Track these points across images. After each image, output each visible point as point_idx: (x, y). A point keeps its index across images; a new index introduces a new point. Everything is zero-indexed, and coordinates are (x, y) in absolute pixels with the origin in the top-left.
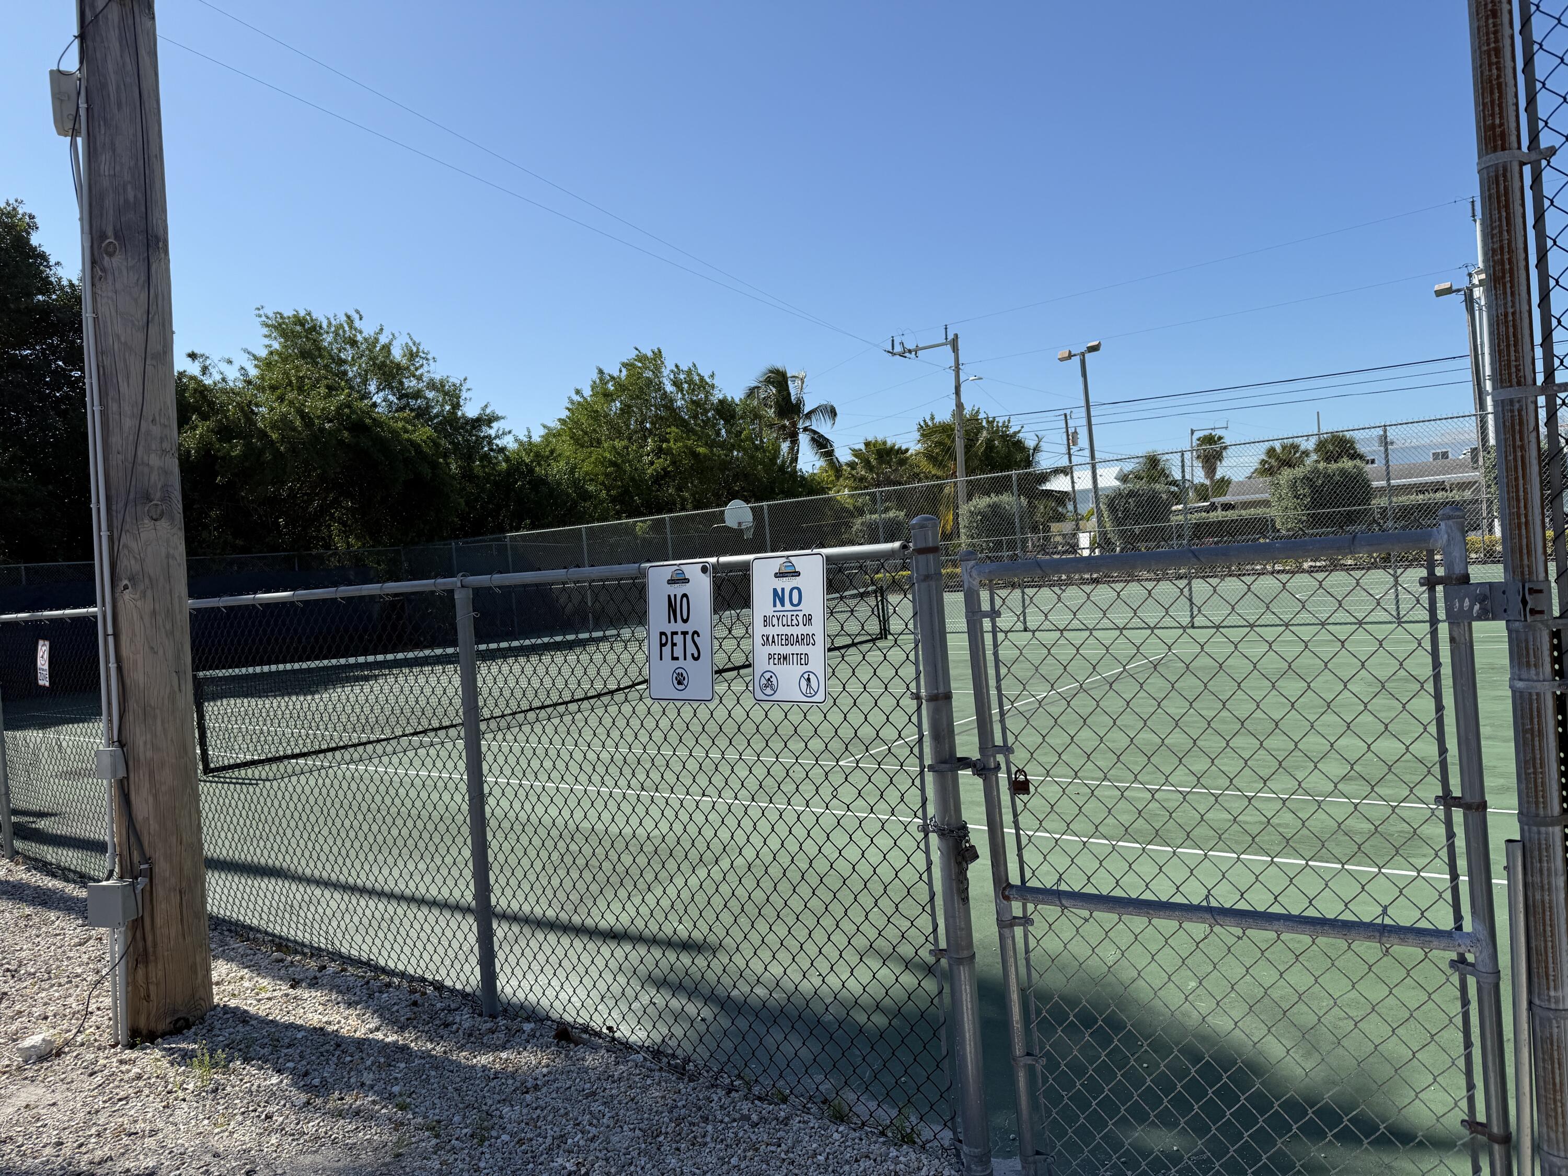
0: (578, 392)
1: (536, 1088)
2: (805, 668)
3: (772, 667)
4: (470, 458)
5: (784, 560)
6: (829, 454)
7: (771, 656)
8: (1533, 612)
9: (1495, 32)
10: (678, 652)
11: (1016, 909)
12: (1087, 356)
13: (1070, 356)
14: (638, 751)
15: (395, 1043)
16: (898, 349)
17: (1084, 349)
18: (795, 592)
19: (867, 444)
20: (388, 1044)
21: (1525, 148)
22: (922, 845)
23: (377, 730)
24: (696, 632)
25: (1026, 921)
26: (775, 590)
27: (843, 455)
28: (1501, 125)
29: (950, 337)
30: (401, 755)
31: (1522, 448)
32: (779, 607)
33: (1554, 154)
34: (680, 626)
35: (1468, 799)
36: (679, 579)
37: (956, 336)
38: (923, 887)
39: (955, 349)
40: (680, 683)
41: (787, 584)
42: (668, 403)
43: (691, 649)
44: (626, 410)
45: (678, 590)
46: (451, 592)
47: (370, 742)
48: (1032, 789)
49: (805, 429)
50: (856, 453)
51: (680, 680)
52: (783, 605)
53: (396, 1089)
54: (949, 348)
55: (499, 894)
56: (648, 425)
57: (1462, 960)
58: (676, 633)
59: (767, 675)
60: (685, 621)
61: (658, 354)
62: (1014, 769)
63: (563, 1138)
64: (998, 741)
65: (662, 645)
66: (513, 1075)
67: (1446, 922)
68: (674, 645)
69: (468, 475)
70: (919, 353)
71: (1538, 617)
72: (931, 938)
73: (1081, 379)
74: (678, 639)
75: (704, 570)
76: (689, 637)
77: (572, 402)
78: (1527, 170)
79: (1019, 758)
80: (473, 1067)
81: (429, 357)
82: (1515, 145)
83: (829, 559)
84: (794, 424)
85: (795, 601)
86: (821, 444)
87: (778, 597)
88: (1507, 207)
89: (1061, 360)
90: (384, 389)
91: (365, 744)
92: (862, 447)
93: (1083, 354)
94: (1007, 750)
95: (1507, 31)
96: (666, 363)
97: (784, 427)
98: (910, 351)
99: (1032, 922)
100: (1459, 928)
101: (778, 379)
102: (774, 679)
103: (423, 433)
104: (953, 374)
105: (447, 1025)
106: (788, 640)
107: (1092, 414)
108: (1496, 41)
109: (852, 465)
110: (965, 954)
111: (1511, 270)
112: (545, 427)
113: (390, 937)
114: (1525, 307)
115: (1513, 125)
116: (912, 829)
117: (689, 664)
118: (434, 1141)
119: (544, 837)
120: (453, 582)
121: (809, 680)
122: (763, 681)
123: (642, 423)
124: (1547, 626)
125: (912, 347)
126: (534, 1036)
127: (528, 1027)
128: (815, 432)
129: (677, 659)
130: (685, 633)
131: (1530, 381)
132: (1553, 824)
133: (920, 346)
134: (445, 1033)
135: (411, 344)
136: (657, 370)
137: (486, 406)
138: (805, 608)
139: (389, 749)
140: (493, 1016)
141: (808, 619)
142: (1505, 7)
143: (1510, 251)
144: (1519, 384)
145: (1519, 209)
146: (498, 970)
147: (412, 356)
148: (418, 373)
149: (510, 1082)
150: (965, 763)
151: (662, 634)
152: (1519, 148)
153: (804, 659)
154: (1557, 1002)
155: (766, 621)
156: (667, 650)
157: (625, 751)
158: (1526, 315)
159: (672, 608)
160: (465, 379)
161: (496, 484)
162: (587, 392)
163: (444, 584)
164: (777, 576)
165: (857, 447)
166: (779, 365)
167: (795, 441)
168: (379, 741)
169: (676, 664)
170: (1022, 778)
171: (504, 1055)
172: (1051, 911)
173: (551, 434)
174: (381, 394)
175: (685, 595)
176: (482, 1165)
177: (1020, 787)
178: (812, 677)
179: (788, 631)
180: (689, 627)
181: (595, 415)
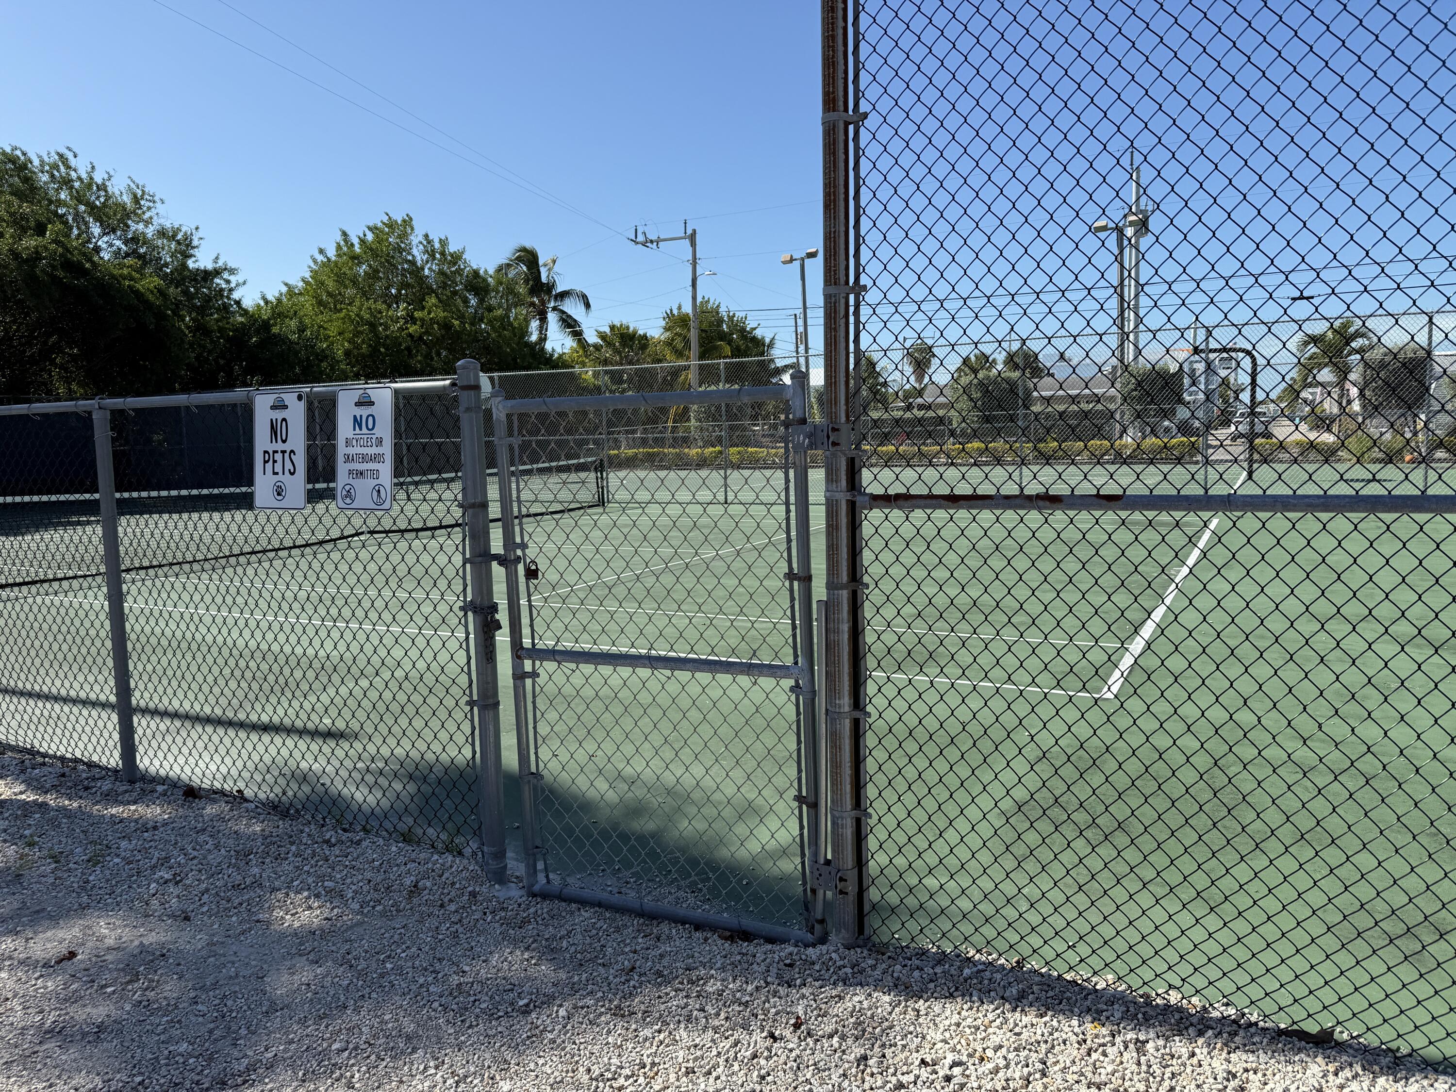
0: (321, 251)
1: (155, 828)
2: (376, 482)
3: (351, 481)
4: (202, 310)
5: (362, 391)
6: (577, 334)
7: (350, 472)
8: (834, 444)
9: (833, 24)
10: (278, 468)
11: (528, 666)
12: (807, 261)
13: (792, 260)
14: (332, 590)
15: (34, 801)
16: (641, 238)
17: (803, 255)
18: (370, 419)
19: (612, 328)
20: (28, 803)
21: (851, 113)
22: (463, 621)
23: (74, 567)
24: (292, 451)
25: (534, 675)
26: (355, 417)
27: (591, 338)
28: (833, 92)
29: (689, 232)
30: (96, 590)
31: (835, 329)
32: (358, 431)
33: (866, 118)
34: (280, 446)
35: (801, 574)
36: (280, 406)
37: (694, 231)
38: (462, 653)
39: (693, 244)
40: (279, 494)
41: (364, 412)
42: (416, 270)
43: (289, 466)
44: (373, 275)
45: (279, 415)
46: (90, 413)
47: (65, 578)
48: (540, 574)
49: (555, 309)
50: (602, 336)
51: (279, 492)
52: (361, 429)
53: (27, 832)
54: (687, 242)
55: (137, 679)
56: (393, 291)
57: (797, 685)
58: (277, 452)
59: (347, 488)
60: (284, 442)
61: (408, 222)
62: (528, 560)
63: (167, 859)
64: (518, 540)
65: (265, 462)
66: (136, 821)
67: (789, 661)
68: (275, 462)
69: (200, 328)
70: (661, 244)
71: (838, 448)
72: (467, 692)
73: (800, 283)
74: (279, 457)
75: (300, 398)
76: (287, 455)
77: (315, 261)
78: (851, 128)
79: (531, 552)
80: (103, 816)
81: (156, 198)
82: (842, 108)
83: (396, 392)
84: (543, 303)
85: (370, 427)
86: (569, 324)
87: (357, 422)
88: (834, 153)
89: (784, 263)
90: (108, 233)
91: (61, 580)
92: (608, 330)
93: (803, 259)
94: (524, 546)
95: (841, 23)
96: (416, 231)
97: (533, 304)
98: (652, 242)
99: (538, 675)
100: (796, 663)
101: (529, 258)
102: (352, 491)
103: (149, 282)
104: (690, 268)
105: (86, 788)
106: (364, 458)
107: (808, 315)
108: (833, 30)
109: (597, 347)
110: (491, 701)
111: (835, 200)
112: (286, 284)
113: (50, 730)
114: (843, 229)
115: (841, 93)
116: (456, 608)
117: (287, 478)
118: (53, 866)
119: (174, 629)
120: (92, 403)
121: (379, 491)
122: (344, 493)
123: (387, 288)
124: (845, 455)
125: (654, 238)
126: (165, 795)
127: (160, 788)
128: (563, 312)
129: (277, 474)
130: (283, 452)
131: (843, 279)
132: (842, 588)
133: (662, 237)
134: (85, 794)
135: (133, 186)
136: (404, 236)
137: (217, 258)
138: (378, 432)
139: (85, 585)
140: (132, 782)
141: (380, 441)
142: (841, 5)
143: (835, 187)
144: (835, 284)
145: (842, 157)
146: (137, 743)
147: (136, 200)
148: (146, 216)
149: (133, 824)
150: (496, 557)
151: (266, 452)
152: (846, 110)
153: (375, 474)
154: (840, 707)
155: (348, 442)
156: (269, 465)
157: (320, 590)
158: (842, 234)
159: (273, 430)
160: (197, 228)
161: (228, 339)
162: (332, 253)
163: (84, 405)
164: (356, 404)
165: (602, 329)
166: (528, 245)
167: (543, 319)
168: (75, 577)
169: (276, 478)
170: (534, 567)
171: (133, 808)
172: (551, 665)
173: (291, 292)
174: (105, 239)
175: (284, 420)
176: (91, 878)
177: (532, 574)
178: (381, 488)
179: (365, 451)
180: (287, 447)
181: (340, 278)
